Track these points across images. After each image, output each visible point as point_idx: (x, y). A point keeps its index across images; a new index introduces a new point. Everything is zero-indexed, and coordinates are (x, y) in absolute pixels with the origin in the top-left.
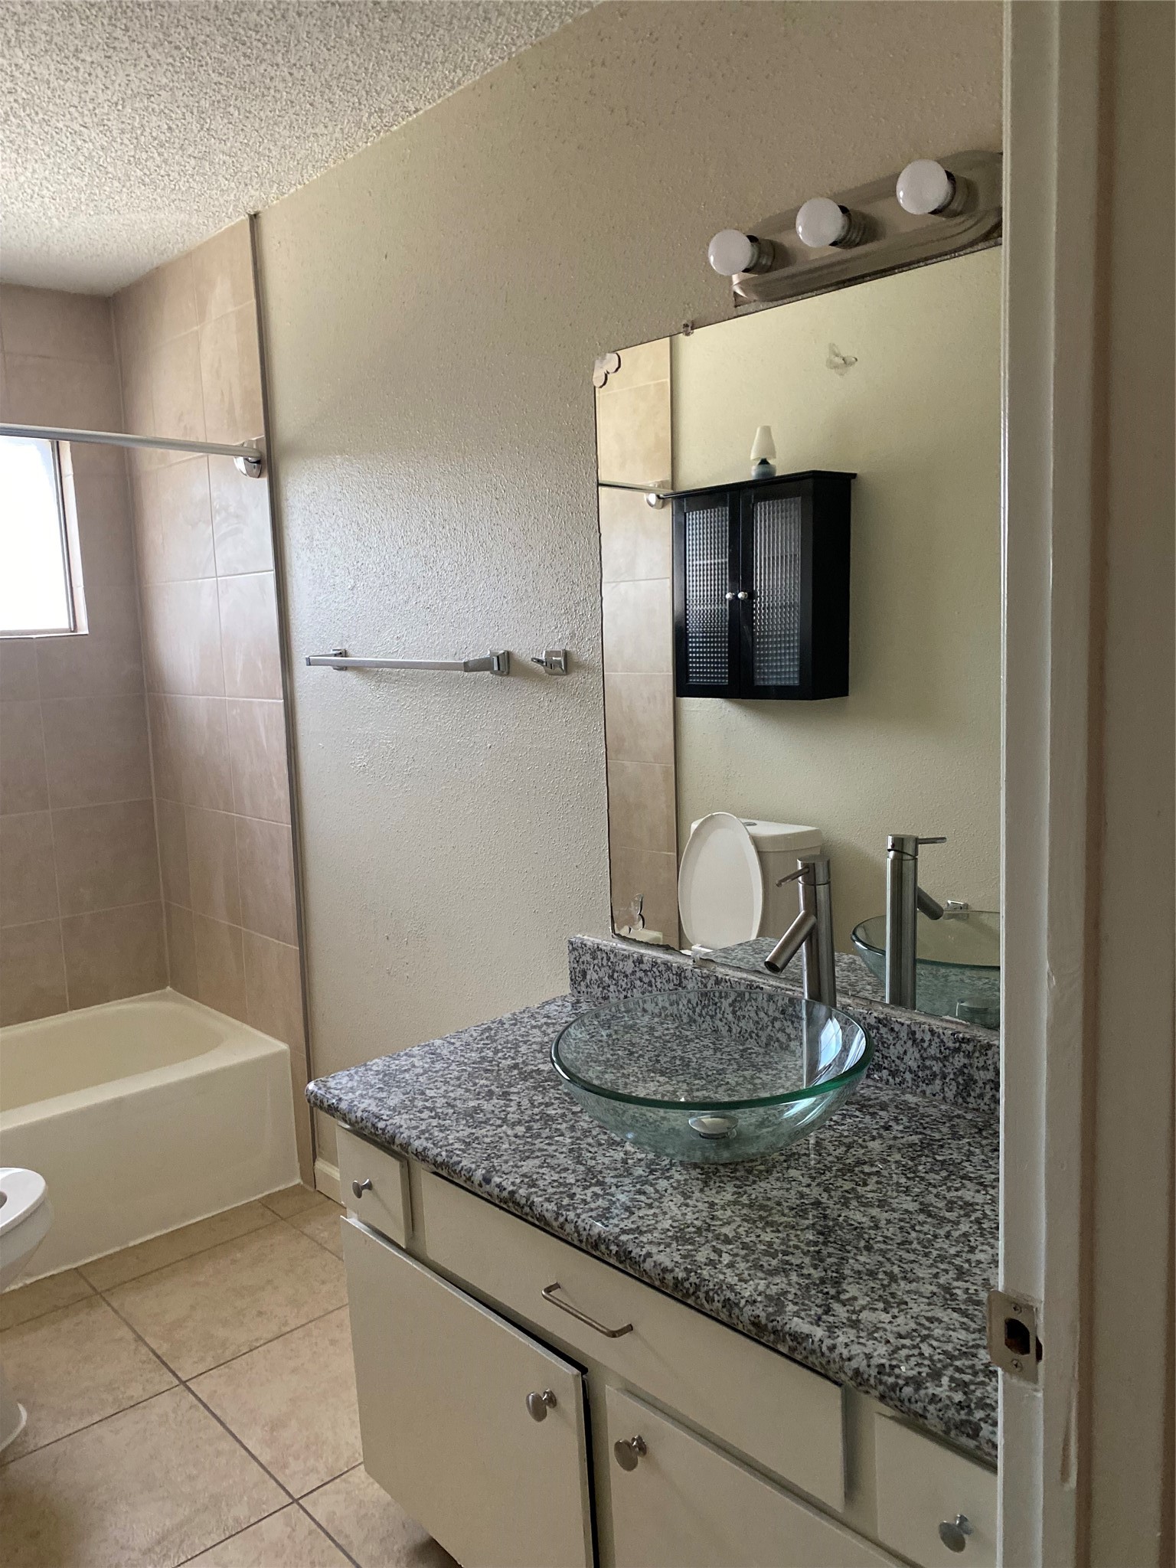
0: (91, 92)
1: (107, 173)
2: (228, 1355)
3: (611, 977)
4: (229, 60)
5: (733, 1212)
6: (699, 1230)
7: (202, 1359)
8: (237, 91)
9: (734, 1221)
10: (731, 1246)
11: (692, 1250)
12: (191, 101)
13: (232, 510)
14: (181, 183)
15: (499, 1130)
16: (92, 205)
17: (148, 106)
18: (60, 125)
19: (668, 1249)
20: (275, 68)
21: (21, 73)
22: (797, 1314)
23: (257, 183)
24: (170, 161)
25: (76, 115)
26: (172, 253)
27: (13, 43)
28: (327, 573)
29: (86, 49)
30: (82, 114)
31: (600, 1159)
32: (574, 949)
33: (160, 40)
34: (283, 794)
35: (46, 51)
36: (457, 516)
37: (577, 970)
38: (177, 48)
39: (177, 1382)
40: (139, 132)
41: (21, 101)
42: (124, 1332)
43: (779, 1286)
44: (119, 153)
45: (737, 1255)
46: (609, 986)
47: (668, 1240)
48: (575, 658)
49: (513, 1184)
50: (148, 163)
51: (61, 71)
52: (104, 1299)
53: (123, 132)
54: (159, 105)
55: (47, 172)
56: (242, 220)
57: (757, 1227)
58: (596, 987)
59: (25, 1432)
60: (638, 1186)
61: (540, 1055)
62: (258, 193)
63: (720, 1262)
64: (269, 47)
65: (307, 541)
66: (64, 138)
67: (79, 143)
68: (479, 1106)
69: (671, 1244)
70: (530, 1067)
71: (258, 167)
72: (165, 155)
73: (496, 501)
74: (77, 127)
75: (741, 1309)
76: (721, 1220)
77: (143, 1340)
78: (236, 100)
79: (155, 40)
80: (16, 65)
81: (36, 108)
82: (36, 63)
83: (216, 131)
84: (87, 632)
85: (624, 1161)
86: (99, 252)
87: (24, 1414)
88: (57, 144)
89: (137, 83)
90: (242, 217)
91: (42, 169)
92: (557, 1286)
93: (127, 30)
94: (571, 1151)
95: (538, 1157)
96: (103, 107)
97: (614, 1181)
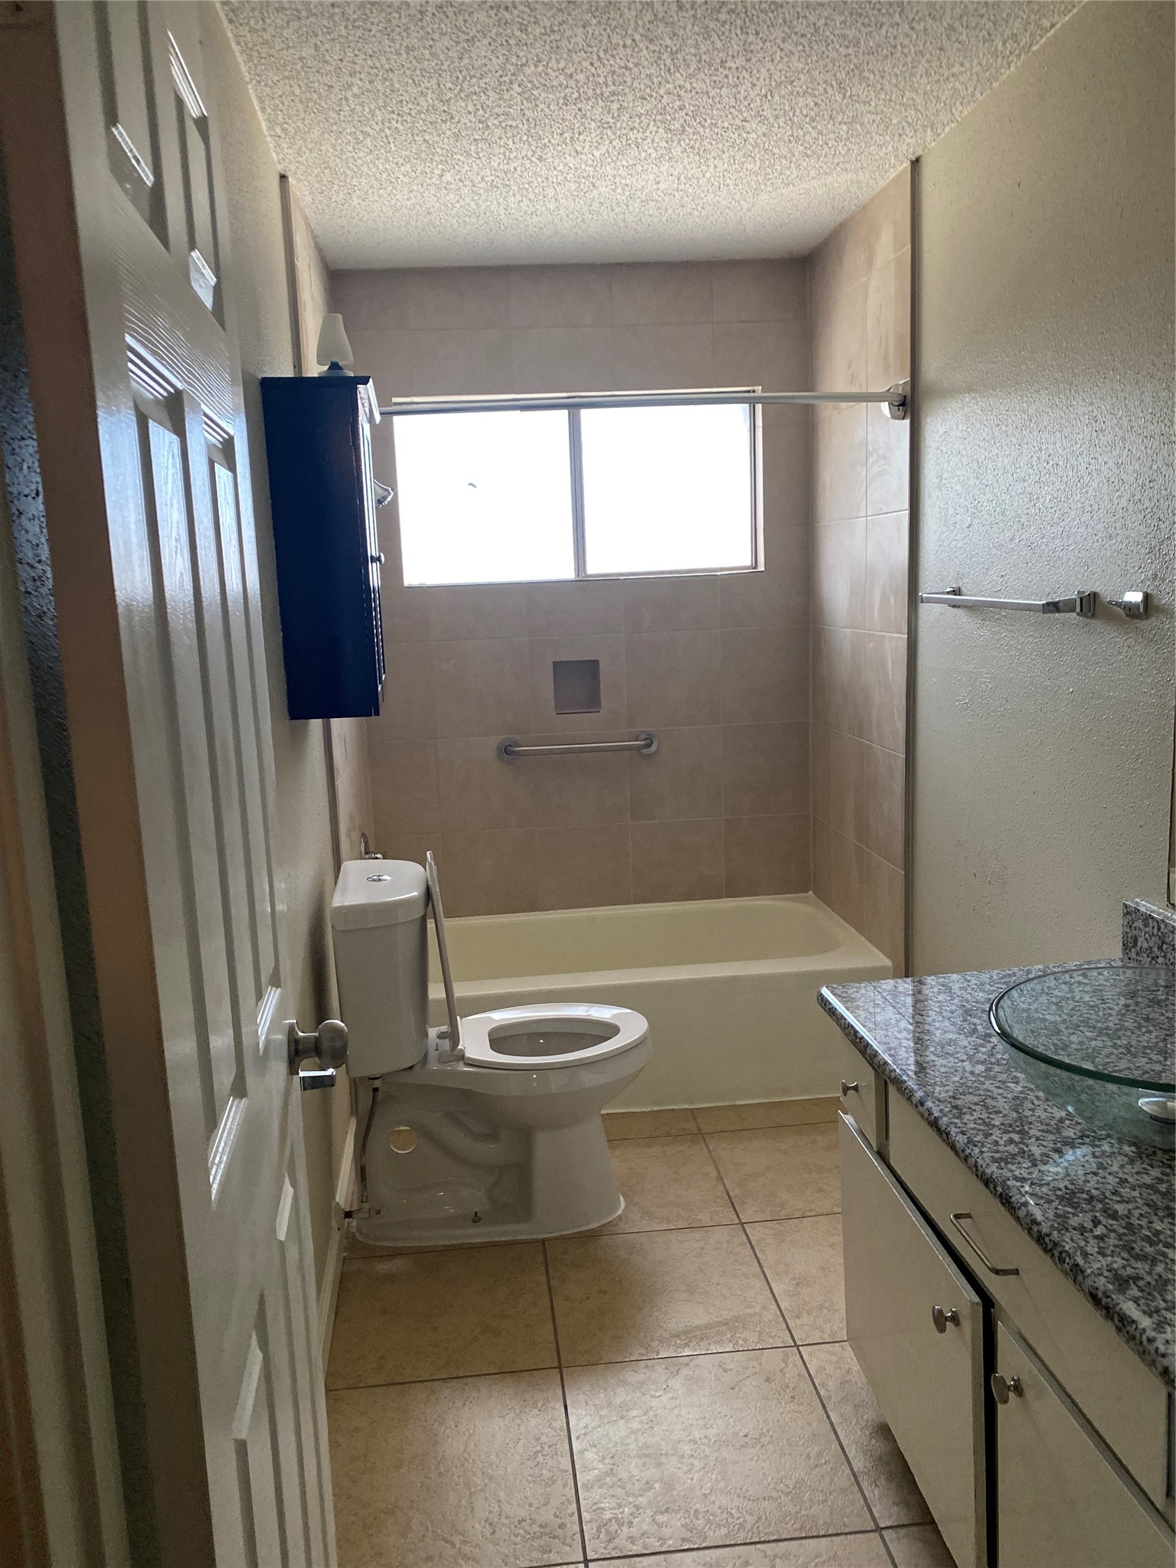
0: (742, 91)
1: (774, 154)
2: (783, 1214)
3: (1160, 948)
4: (851, 33)
5: (1140, 1194)
6: (1091, 1199)
7: (762, 1211)
8: (866, 58)
9: (1136, 1201)
10: (1114, 1222)
11: (1070, 1213)
12: (829, 76)
13: (881, 452)
14: (840, 148)
15: (959, 1064)
16: (769, 183)
17: (793, 91)
18: (726, 124)
19: (1046, 1205)
20: (896, 27)
21: (686, 92)
22: (1136, 1300)
23: (910, 132)
24: (825, 132)
25: (737, 113)
26: (850, 209)
27: (672, 71)
28: (951, 511)
29: (730, 58)
30: (741, 111)
31: (1039, 1112)
32: (1128, 913)
33: (787, 33)
34: (901, 725)
35: (699, 69)
36: (1060, 451)
37: (1129, 935)
38: (803, 36)
39: (737, 1222)
40: (791, 115)
41: (691, 114)
42: (711, 1169)
43: (1137, 1271)
44: (779, 135)
45: (1114, 1231)
46: (1157, 957)
47: (1053, 1198)
48: (1156, 601)
49: (941, 1111)
50: (806, 138)
51: (715, 82)
52: (704, 1140)
53: (777, 117)
54: (801, 87)
55: (726, 165)
56: (905, 167)
57: (1156, 1214)
58: (1145, 955)
59: (620, 1218)
60: (1059, 1145)
61: (1054, 1007)
62: (914, 140)
63: (1092, 1231)
64: (884, 11)
65: (938, 480)
66: (731, 134)
67: (745, 135)
68: (955, 1040)
69: (1052, 1201)
70: (1038, 1015)
71: (906, 117)
72: (819, 127)
73: (1095, 434)
74: (739, 123)
75: (1085, 1278)
76: (1122, 1196)
77: (722, 1179)
78: (868, 64)
79: (784, 35)
80: (680, 86)
81: (704, 116)
82: (694, 80)
83: (858, 96)
84: (763, 569)
85: (1061, 1121)
86: (786, 221)
87: (623, 1204)
88: (727, 141)
89: (779, 74)
90: (905, 165)
91: (721, 163)
92: (968, 1216)
93: (757, 33)
94: (1015, 1098)
95: (980, 1095)
96: (756, 101)
97: (1038, 1134)
